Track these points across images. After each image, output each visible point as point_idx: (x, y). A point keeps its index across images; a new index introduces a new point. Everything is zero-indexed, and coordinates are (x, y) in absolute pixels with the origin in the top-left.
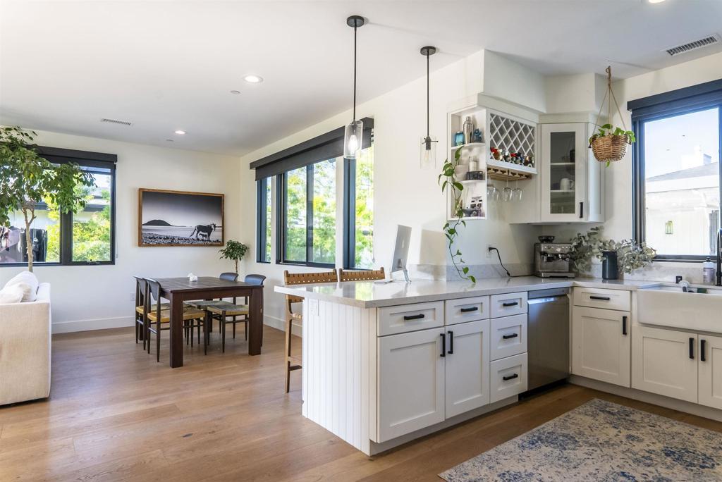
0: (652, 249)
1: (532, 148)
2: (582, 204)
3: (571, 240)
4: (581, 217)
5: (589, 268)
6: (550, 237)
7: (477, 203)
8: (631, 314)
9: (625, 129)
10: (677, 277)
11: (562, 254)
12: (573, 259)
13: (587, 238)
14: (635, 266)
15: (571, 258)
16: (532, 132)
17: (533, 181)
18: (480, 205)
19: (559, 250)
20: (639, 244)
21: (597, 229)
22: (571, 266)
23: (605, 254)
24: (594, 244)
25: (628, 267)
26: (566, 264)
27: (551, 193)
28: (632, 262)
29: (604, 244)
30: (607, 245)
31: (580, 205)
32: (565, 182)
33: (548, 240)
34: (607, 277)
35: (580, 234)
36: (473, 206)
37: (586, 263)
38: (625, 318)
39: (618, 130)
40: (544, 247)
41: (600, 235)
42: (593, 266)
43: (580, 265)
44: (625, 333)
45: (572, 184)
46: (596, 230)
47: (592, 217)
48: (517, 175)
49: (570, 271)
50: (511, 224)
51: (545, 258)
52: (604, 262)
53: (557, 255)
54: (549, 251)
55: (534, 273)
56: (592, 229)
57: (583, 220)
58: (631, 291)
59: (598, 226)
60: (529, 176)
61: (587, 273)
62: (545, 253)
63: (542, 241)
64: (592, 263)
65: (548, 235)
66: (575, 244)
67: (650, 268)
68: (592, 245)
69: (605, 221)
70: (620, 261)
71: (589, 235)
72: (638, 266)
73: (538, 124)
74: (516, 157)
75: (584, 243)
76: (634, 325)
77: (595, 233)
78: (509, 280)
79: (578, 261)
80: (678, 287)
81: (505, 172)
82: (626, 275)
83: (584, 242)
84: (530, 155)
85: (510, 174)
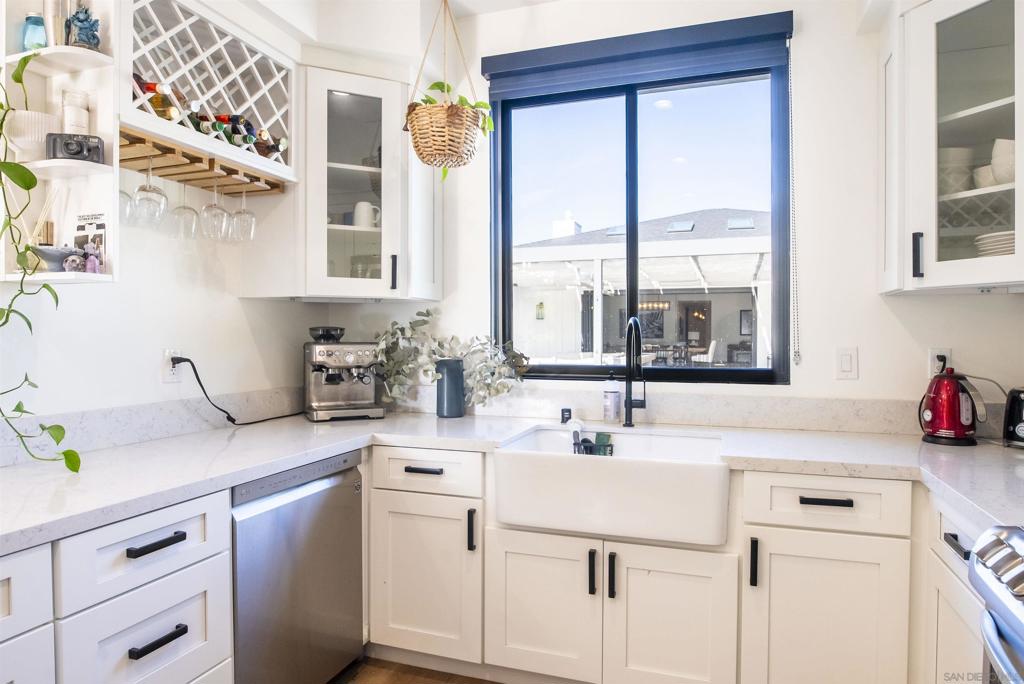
0: (522, 356)
1: (285, 116)
2: (394, 258)
3: (377, 336)
4: (394, 286)
5: (414, 394)
6: (336, 329)
7: (91, 232)
8: (484, 501)
9: (475, 98)
10: (563, 410)
11: (359, 367)
12: (381, 377)
13: (408, 333)
14: (493, 391)
15: (377, 375)
16: (285, 79)
17: (287, 199)
18: (98, 240)
19: (350, 359)
20: (501, 345)
21: (428, 314)
22: (379, 391)
23: (440, 365)
24: (423, 345)
25: (482, 393)
26: (368, 388)
27: (329, 230)
28: (489, 381)
29: (441, 345)
30: (446, 345)
31: (391, 261)
32: (363, 209)
33: (329, 336)
34: (445, 414)
35: (395, 323)
36: (81, 242)
37: (410, 382)
38: (471, 513)
39: (463, 101)
40: (319, 353)
41: (434, 326)
42: (420, 389)
43: (396, 389)
44: (471, 547)
45: (378, 215)
46: (426, 318)
47: (416, 287)
48: (240, 177)
49: (378, 403)
50: (242, 299)
51: (324, 375)
52: (440, 382)
53: (349, 370)
54: (330, 362)
55: (302, 410)
56: (419, 314)
57: (396, 294)
58: (484, 454)
59: (431, 307)
60: (277, 186)
61: (411, 404)
62: (320, 368)
63: (318, 339)
64: (420, 384)
65: (332, 324)
66: (383, 345)
67: (520, 394)
68: (419, 347)
69: (443, 298)
70: (468, 381)
71: (414, 325)
72: (498, 391)
73: (299, 65)
74: (234, 127)
75: (402, 343)
76: (487, 527)
77: (425, 322)
78: (233, 435)
79: (392, 380)
80: (565, 431)
81: (199, 160)
82: (479, 409)
83: (400, 340)
84: (278, 133)
85: (217, 170)
